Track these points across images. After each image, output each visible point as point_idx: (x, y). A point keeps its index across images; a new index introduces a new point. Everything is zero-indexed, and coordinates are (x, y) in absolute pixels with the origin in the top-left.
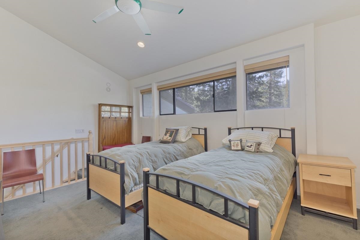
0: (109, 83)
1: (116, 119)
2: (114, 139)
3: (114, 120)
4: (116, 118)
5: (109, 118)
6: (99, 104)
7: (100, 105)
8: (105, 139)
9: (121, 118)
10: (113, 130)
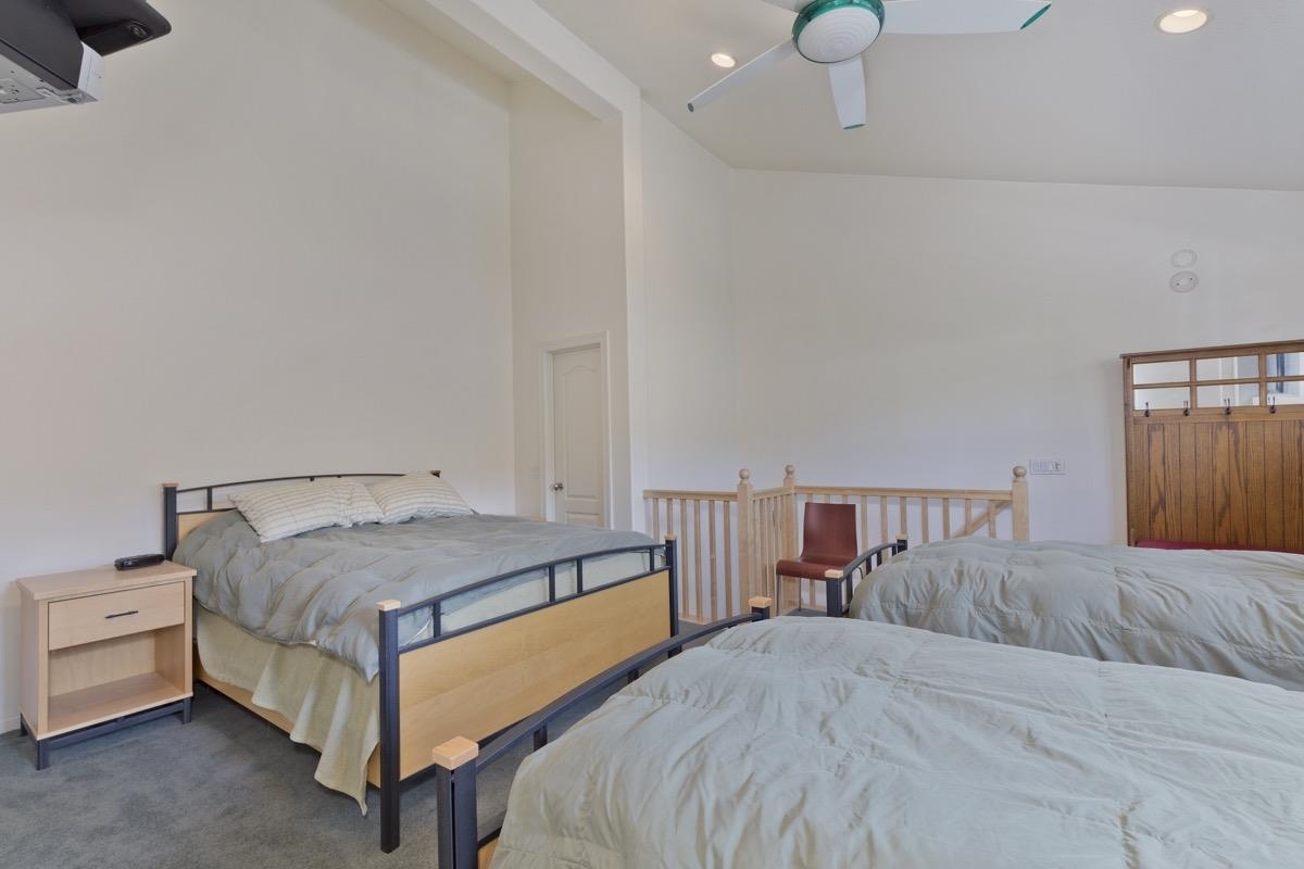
0: (1185, 251)
1: (1231, 419)
2: (1222, 515)
3: (1220, 425)
4: (1228, 411)
5: (1186, 413)
6: (1124, 357)
7: (1129, 360)
8: (1164, 508)
9: (1273, 409)
10: (1215, 470)
